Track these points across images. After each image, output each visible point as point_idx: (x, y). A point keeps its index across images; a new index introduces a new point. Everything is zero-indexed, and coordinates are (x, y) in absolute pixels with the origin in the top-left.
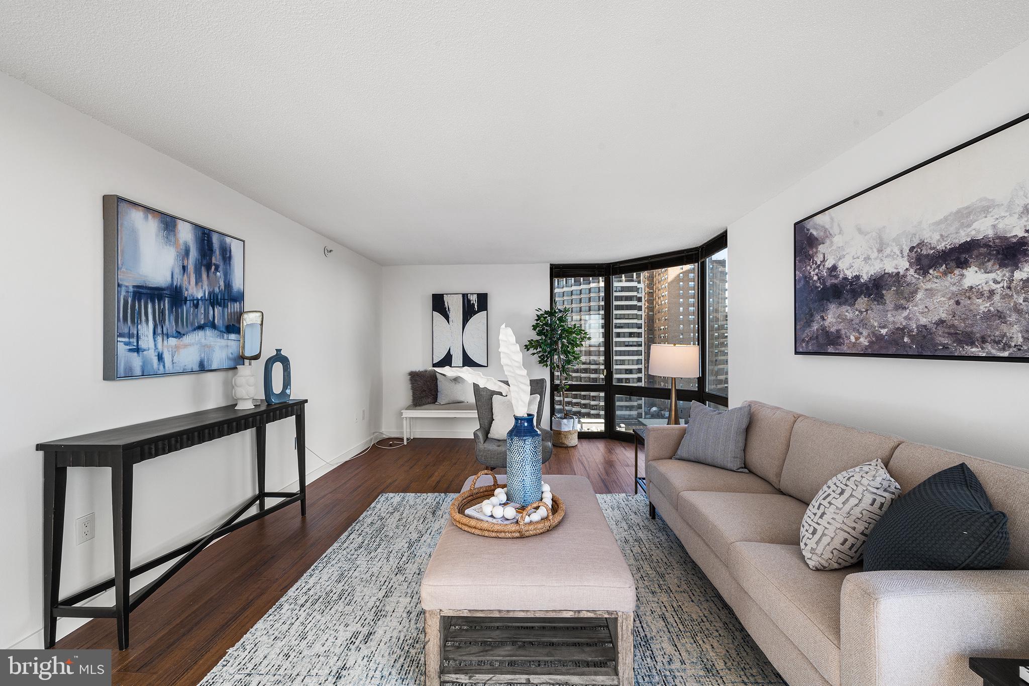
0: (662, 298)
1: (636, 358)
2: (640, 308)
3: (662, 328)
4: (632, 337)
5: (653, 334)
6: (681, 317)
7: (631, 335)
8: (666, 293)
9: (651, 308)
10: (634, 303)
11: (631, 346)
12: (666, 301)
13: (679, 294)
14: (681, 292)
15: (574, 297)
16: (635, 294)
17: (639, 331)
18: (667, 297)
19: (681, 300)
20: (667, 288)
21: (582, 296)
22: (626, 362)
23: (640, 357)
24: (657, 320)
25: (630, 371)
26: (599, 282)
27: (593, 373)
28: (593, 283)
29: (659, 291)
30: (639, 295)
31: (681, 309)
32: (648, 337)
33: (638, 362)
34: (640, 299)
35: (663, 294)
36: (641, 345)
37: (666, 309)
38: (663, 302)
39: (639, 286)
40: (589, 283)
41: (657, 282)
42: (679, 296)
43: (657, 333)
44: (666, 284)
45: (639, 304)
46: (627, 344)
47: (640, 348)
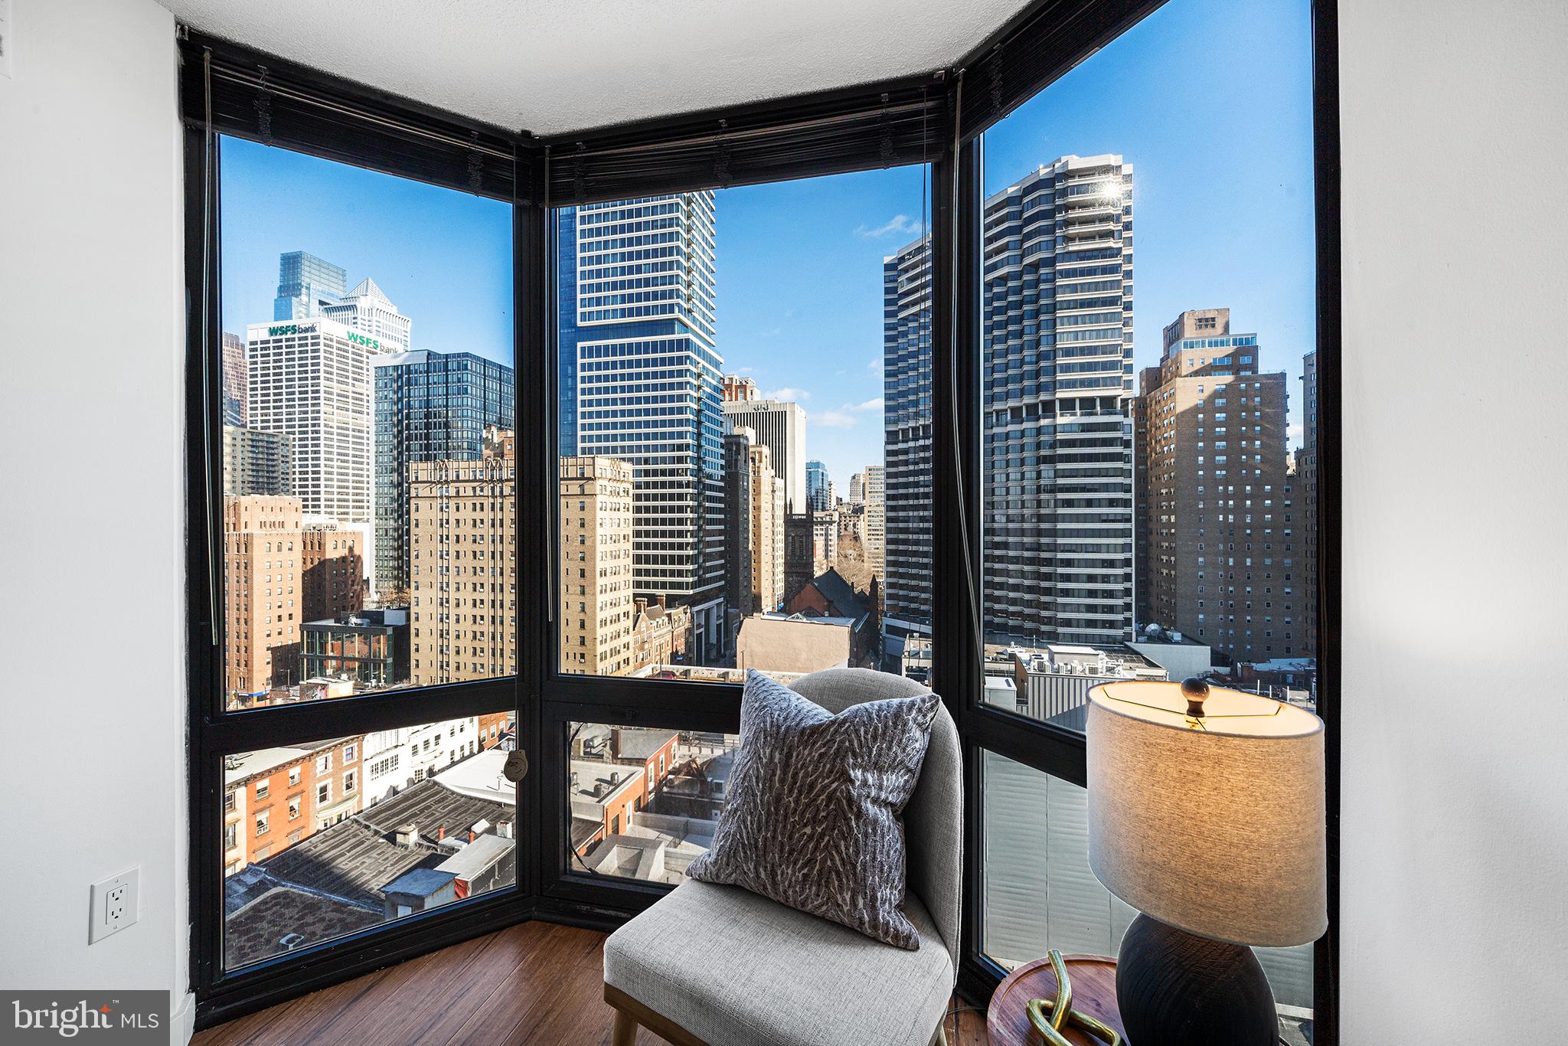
0: (1163, 442)
1: (1121, 541)
2: (1127, 459)
3: (1164, 491)
4: (1113, 507)
5: (1146, 502)
6: (1201, 473)
7: (1112, 503)
8: (1172, 432)
9: (1141, 458)
10: (1119, 449)
11: (1113, 521)
12: (1172, 446)
13: (1198, 433)
14: (1201, 430)
15: (1010, 442)
16: (1119, 434)
17: (1127, 496)
18: (1174, 441)
19: (1201, 444)
20: (1175, 425)
21: (1025, 440)
22: (1104, 549)
23: (1127, 540)
24: (1154, 479)
25: (1111, 564)
26: (1054, 417)
27: (1044, 566)
28: (1044, 418)
29: (1158, 432)
30: (1126, 437)
31: (1201, 459)
32: (1142, 505)
33: (1126, 548)
34: (1127, 444)
35: (1165, 435)
36: (1129, 520)
37: (1173, 460)
38: (1166, 449)
39: (1126, 421)
40: (1038, 419)
41: (1154, 414)
42: (1198, 438)
44: (1172, 419)
45: (1126, 452)
46: (1105, 518)
47: (1127, 526)
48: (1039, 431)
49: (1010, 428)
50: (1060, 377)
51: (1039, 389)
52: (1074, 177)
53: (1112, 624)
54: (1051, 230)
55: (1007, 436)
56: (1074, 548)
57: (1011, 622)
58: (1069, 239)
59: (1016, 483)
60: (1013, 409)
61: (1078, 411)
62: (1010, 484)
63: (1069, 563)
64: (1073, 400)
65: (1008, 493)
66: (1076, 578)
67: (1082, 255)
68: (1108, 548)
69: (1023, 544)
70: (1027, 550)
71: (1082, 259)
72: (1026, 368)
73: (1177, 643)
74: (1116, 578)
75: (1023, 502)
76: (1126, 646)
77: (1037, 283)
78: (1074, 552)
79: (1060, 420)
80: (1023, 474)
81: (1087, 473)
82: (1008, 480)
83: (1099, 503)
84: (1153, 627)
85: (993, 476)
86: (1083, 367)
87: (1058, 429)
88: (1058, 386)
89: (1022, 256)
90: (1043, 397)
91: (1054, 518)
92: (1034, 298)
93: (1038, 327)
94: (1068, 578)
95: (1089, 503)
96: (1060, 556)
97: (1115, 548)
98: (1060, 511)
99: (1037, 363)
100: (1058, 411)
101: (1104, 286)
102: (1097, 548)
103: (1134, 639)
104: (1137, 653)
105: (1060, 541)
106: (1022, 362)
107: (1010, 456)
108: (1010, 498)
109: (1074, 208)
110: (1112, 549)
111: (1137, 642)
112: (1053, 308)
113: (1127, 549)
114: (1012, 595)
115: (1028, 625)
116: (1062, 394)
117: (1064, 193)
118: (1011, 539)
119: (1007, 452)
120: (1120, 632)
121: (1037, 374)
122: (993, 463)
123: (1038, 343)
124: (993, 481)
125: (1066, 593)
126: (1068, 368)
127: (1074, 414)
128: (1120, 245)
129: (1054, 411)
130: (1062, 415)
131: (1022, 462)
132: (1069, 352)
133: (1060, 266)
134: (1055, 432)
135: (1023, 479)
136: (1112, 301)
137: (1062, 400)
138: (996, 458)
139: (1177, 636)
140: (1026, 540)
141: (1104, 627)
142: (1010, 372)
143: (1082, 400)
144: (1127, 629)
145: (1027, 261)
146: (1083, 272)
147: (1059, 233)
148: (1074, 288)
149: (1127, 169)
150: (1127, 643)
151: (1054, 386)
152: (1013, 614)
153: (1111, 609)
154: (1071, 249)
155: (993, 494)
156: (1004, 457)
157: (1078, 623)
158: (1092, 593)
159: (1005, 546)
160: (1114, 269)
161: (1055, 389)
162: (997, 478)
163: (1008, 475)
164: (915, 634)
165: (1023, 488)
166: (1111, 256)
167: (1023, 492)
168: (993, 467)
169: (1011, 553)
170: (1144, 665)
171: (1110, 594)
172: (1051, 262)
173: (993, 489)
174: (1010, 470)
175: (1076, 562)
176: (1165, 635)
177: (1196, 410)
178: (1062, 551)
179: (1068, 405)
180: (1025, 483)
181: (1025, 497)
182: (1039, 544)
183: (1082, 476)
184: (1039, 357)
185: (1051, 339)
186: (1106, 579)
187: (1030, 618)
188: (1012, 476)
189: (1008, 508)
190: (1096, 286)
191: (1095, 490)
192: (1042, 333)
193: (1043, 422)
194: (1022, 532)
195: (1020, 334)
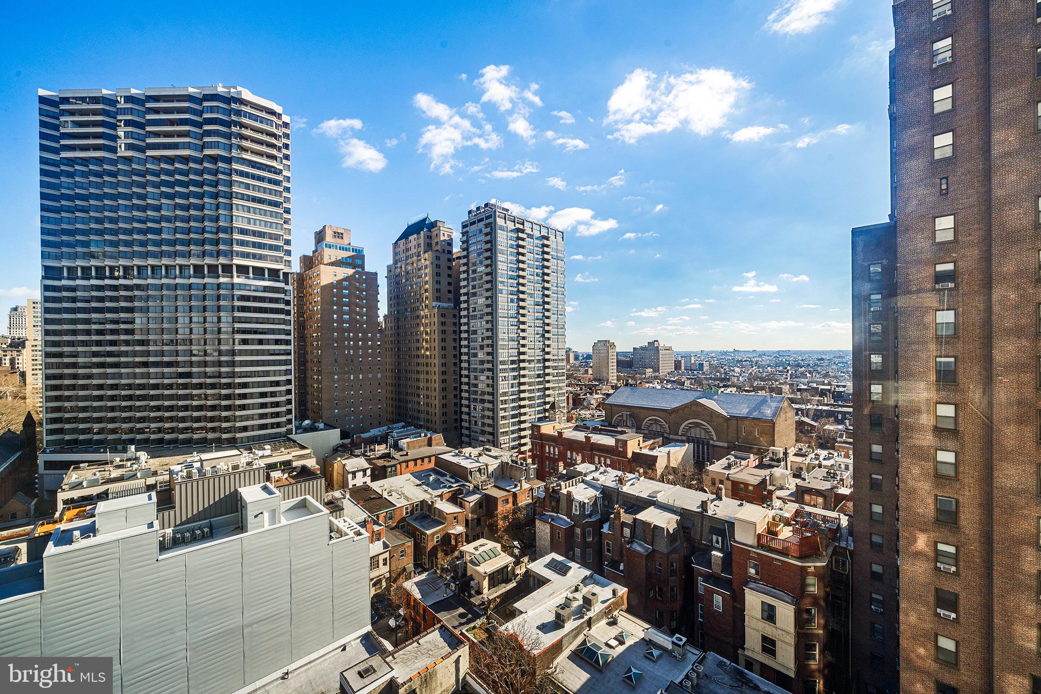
0: (313, 304)
1: (284, 368)
2: (288, 313)
3: (314, 335)
4: (278, 345)
5: (304, 342)
6: (335, 325)
7: (277, 342)
8: (319, 298)
9: (300, 313)
10: (282, 306)
11: (278, 354)
12: (319, 307)
13: (333, 300)
14: (335, 299)
15: (193, 292)
16: (282, 296)
17: (288, 337)
18: (320, 304)
19: (335, 307)
20: (320, 294)
21: (206, 292)
22: (272, 373)
23: (289, 367)
24: (309, 327)
25: (277, 384)
26: (232, 277)
27: (224, 389)
28: (223, 277)
29: (311, 297)
30: (287, 298)
31: (335, 316)
32: (298, 344)
33: (287, 372)
34: (288, 303)
35: (315, 300)
36: (290, 354)
37: (319, 316)
38: (315, 308)
39: (287, 288)
40: (218, 277)
41: (308, 286)
42: (333, 304)
43: (309, 340)
44: (319, 290)
45: (287, 308)
46: (272, 352)
47: (288, 357)
48: (219, 286)
49: (192, 280)
50: (236, 248)
51: (219, 254)
52: (247, 105)
53: (278, 425)
54: (229, 136)
55: (190, 287)
56: (249, 374)
57: (195, 436)
58: (245, 149)
59: (198, 325)
60: (195, 266)
61: (251, 275)
62: (193, 325)
63: (245, 385)
64: (247, 267)
65: (191, 333)
66: (252, 396)
67: (253, 164)
68: (275, 373)
69: (206, 373)
70: (210, 377)
71: (253, 167)
72: (206, 235)
73: (321, 430)
74: (280, 394)
75: (205, 340)
76: (288, 438)
77: (216, 172)
78: (249, 377)
79: (236, 280)
80: (205, 318)
81: (258, 321)
82: (191, 322)
83: (268, 342)
84: (307, 422)
85: (177, 318)
86: (255, 245)
87: (235, 287)
88: (234, 254)
89: (203, 147)
90: (222, 260)
91: (233, 353)
92: (214, 184)
93: (218, 207)
94: (244, 396)
95: (261, 342)
96: (238, 380)
97: (280, 373)
98: (237, 347)
99: (217, 233)
100: (235, 273)
101: (270, 192)
102: (267, 374)
103: (294, 433)
104: (294, 441)
105: (237, 369)
106: (203, 231)
107: (193, 303)
108: (193, 337)
109: (246, 128)
110: (277, 373)
111: (296, 434)
112: (230, 196)
113: (289, 373)
114: (195, 414)
115: (211, 436)
116: (237, 261)
117: (238, 113)
118: (194, 370)
119: (190, 300)
120: (283, 430)
121: (217, 242)
122: (176, 307)
123: (217, 219)
124: (177, 322)
125: (243, 407)
126: (242, 243)
127: (248, 278)
128: (281, 167)
129: (232, 272)
130: (238, 277)
131: (205, 309)
132: (243, 232)
133: (235, 166)
134: (233, 289)
135: (205, 322)
136: (276, 204)
137: (238, 266)
138: (179, 303)
139: (321, 426)
140: (208, 369)
141: (272, 428)
142: (192, 236)
143: (254, 268)
144: (289, 427)
145: (207, 152)
146: (253, 177)
147: (234, 141)
148: (247, 186)
149: (286, 119)
150: (290, 436)
151: (230, 254)
152: (198, 429)
153: (277, 415)
154: (244, 156)
155: (177, 333)
156: (187, 303)
157: (253, 428)
158: (263, 406)
159: (189, 375)
160: (277, 183)
161: (232, 257)
162: (180, 320)
163: (191, 318)
164: (81, 465)
165: (205, 329)
166: (275, 173)
167: (205, 333)
168: (176, 311)
169: (195, 381)
170: (298, 449)
171: (277, 404)
172: (229, 160)
173: (177, 329)
174: (193, 314)
175: (251, 384)
176: (315, 426)
177: (331, 286)
178: (239, 377)
179: (243, 270)
180: (207, 325)
181: (207, 336)
182: (220, 373)
183: (255, 323)
184: (219, 230)
185: (228, 218)
186: (273, 394)
187: (213, 430)
188: (194, 319)
189: (191, 344)
190: (265, 190)
191: (265, 333)
192: (221, 212)
193: (222, 280)
194: (205, 364)
195: (202, 208)
